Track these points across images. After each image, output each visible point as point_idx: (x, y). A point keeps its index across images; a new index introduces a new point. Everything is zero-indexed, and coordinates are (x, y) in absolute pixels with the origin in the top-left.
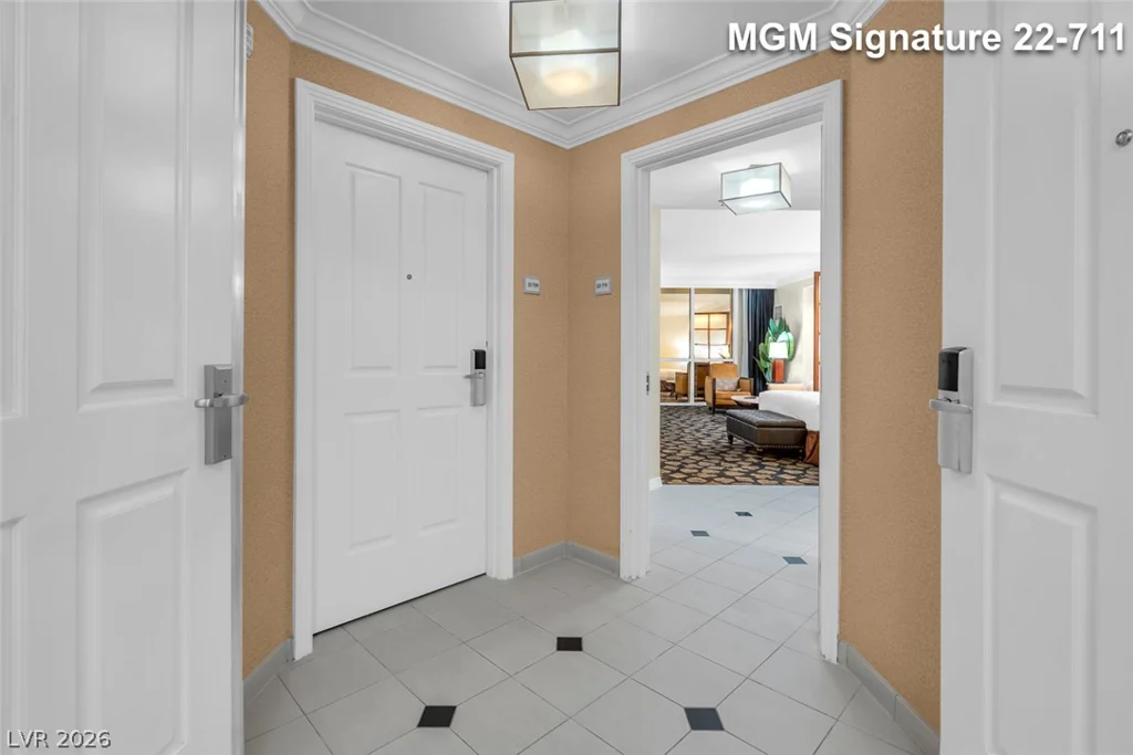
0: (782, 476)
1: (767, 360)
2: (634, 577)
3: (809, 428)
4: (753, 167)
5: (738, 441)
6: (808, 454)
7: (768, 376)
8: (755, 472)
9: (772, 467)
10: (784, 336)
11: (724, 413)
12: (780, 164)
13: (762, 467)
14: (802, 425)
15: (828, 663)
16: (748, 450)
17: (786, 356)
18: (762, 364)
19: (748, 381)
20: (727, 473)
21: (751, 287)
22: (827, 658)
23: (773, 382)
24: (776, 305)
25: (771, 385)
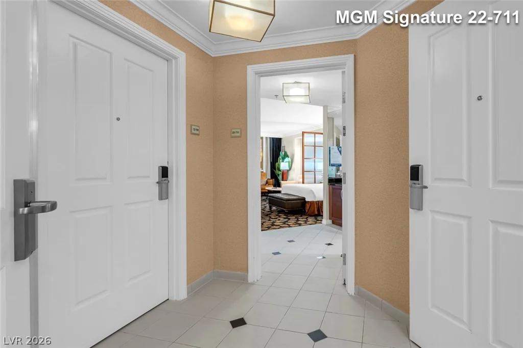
0: (299, 222)
1: (279, 170)
2: (256, 281)
3: (307, 200)
4: (296, 83)
5: (274, 208)
6: (307, 211)
7: (280, 178)
8: (287, 221)
9: (293, 219)
10: (287, 159)
11: (267, 196)
12: (309, 83)
13: (289, 219)
14: (304, 199)
15: (351, 296)
16: (280, 212)
17: (288, 169)
18: (277, 172)
19: (272, 180)
20: (275, 224)
21: (271, 137)
22: (350, 294)
23: (282, 180)
24: (282, 145)
25: (282, 182)
